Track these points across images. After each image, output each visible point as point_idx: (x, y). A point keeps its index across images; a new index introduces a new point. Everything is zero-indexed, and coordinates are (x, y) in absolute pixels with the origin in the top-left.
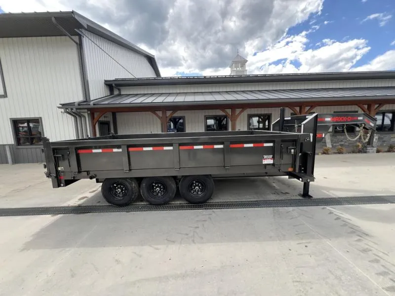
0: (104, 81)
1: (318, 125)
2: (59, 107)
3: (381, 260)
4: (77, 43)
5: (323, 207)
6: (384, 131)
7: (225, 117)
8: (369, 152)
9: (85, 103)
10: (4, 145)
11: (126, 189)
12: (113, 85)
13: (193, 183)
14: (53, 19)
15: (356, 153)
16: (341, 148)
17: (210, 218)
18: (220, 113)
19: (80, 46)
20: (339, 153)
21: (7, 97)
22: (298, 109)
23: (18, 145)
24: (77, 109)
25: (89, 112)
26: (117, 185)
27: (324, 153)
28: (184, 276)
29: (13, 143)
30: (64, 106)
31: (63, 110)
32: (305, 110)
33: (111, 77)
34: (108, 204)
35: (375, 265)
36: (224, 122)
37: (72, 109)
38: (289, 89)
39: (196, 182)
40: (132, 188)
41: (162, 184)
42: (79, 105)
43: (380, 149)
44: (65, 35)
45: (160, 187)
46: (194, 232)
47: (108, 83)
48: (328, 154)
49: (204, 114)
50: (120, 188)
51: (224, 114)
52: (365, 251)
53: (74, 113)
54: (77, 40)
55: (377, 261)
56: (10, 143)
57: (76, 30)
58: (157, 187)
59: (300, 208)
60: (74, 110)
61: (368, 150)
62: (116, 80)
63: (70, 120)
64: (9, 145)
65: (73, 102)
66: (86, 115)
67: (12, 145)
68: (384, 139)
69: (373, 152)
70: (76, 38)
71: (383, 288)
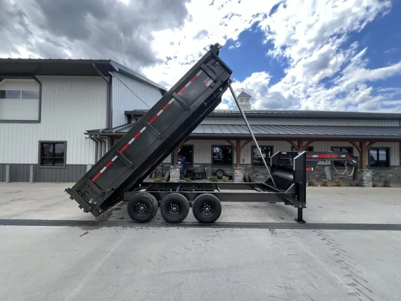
0: (124, 112)
1: (307, 160)
2: (85, 134)
3: (350, 268)
4: (107, 82)
5: (313, 230)
6: (380, 166)
7: (231, 147)
8: (365, 186)
9: (108, 131)
10: (29, 165)
11: (147, 207)
12: (132, 115)
13: (204, 205)
14: (94, 65)
15: (354, 186)
16: (339, 181)
17: (218, 234)
18: (226, 143)
19: (110, 84)
20: (337, 186)
21: (40, 122)
22: (296, 143)
23: (41, 165)
24: (100, 135)
25: (110, 138)
26: (141, 204)
27: (323, 185)
28: (201, 271)
29: (37, 163)
30: (90, 133)
31: (87, 136)
32: (303, 144)
33: (131, 108)
34: (132, 220)
35: (345, 271)
36: (230, 151)
37: (96, 135)
38: (289, 124)
39: (207, 204)
40: (153, 207)
41: (178, 205)
42: (103, 132)
43: (375, 183)
44: (99, 75)
45: (176, 207)
46: (206, 244)
47: (128, 113)
48: (327, 186)
49: (211, 144)
50: (143, 206)
51: (229, 144)
52: (339, 261)
53: (97, 139)
54: (108, 80)
55: (347, 268)
56: (34, 163)
57: (109, 72)
58: (173, 207)
59: (294, 230)
60: (98, 136)
61: (364, 185)
62: (135, 111)
63: (92, 144)
64: (33, 164)
65: (97, 129)
66: (107, 141)
67: (36, 165)
68: (382, 174)
69: (369, 186)
70: (107, 78)
71: (346, 284)
